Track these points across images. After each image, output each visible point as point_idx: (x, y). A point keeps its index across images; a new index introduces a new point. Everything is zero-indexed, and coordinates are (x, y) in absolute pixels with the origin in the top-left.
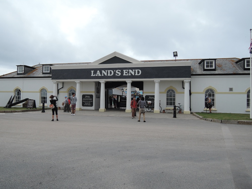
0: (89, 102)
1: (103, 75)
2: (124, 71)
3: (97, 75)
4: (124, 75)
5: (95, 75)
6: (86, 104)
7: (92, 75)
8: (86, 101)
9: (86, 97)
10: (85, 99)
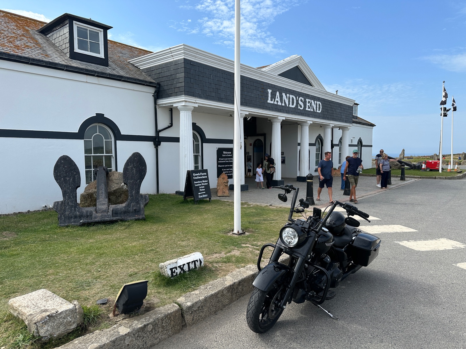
0: (231, 167)
1: (283, 104)
2: (307, 100)
3: (276, 103)
4: (307, 109)
5: (272, 102)
7: (269, 101)
8: (224, 166)
9: (224, 156)
10: (223, 159)
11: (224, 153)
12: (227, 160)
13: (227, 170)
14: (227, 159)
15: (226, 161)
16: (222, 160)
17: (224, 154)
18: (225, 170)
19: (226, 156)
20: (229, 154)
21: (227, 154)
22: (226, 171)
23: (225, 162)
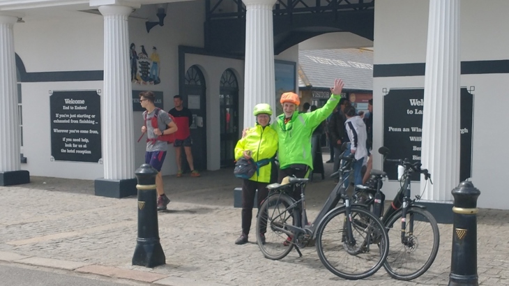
0: (84, 136)
6: (69, 147)
8: (67, 131)
9: (68, 108)
10: (63, 116)
11: (67, 101)
12: (74, 119)
13: (74, 140)
14: (74, 116)
15: (72, 121)
16: (63, 119)
17: (67, 105)
18: (70, 140)
19: (72, 108)
20: (78, 105)
21: (73, 105)
22: (72, 143)
23: (68, 121)
